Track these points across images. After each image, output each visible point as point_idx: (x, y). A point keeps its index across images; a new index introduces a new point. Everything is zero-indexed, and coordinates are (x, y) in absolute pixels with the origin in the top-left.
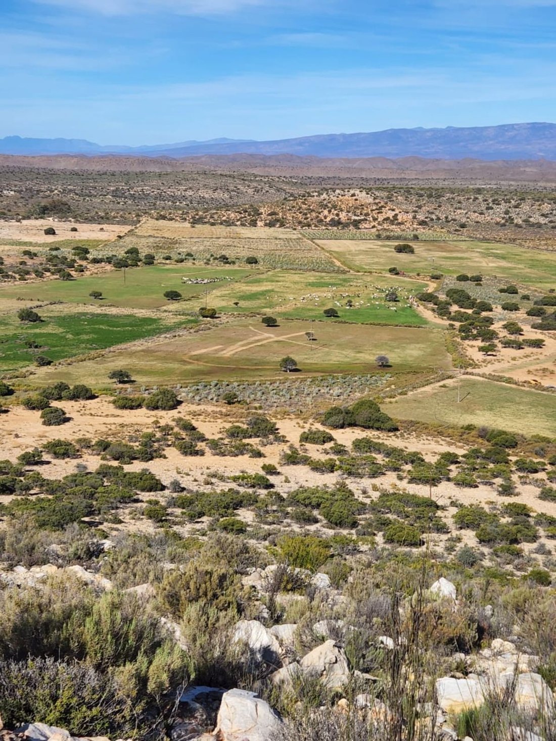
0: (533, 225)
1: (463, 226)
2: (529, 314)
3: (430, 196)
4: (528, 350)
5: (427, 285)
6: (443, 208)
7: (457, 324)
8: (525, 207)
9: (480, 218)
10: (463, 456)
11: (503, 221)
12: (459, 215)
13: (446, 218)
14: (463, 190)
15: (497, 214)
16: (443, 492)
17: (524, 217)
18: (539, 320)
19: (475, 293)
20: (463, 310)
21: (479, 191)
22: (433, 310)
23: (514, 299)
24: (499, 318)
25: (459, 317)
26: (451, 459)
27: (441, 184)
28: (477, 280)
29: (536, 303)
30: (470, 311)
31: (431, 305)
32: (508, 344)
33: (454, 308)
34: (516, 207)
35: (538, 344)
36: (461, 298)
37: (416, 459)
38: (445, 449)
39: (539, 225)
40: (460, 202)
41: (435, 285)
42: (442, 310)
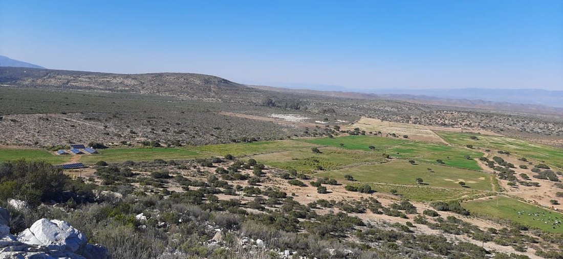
0: (535, 132)
1: (502, 130)
2: (533, 170)
3: (487, 116)
4: (533, 187)
5: (484, 154)
6: (492, 122)
7: (497, 172)
8: (532, 124)
9: (510, 127)
10: (499, 230)
11: (521, 130)
12: (500, 125)
13: (494, 126)
14: (502, 115)
15: (518, 127)
16: (488, 246)
17: (531, 128)
18: (537, 174)
19: (508, 160)
20: (500, 166)
21: (510, 116)
22: (486, 165)
23: (526, 164)
24: (518, 172)
25: (499, 169)
26: (493, 231)
27: (492, 112)
28: (508, 153)
29: (535, 167)
30: (504, 167)
31: (486, 162)
32: (522, 183)
33: (496, 165)
34: (527, 124)
35: (537, 185)
36: (501, 162)
37: (476, 228)
38: (490, 226)
39: (538, 133)
40: (500, 120)
41: (488, 154)
42: (491, 165)
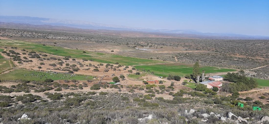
0: (28, 37)
1: (11, 37)
2: (29, 55)
3: (3, 30)
4: (30, 62)
5: (4, 50)
6: (6, 33)
7: (12, 58)
8: (25, 33)
9: (15, 35)
10: (16, 86)
11: (21, 36)
12: (11, 34)
13: (7, 35)
14: (11, 29)
15: (19, 35)
16: (12, 94)
17: (25, 35)
18: (31, 56)
19: (16, 51)
20: (13, 55)
21: (15, 29)
22: (6, 55)
23: (25, 52)
24: (22, 56)
25: (12, 56)
26: (14, 87)
27: (5, 28)
28: (16, 48)
29: (30, 53)
30: (15, 55)
31: (5, 54)
32: (24, 61)
33: (11, 54)
34: (23, 33)
35: (31, 61)
36: (13, 52)
37: (5, 87)
38: (12, 85)
39: (29, 37)
40: (10, 32)
41: (6, 49)
42: (8, 55)
